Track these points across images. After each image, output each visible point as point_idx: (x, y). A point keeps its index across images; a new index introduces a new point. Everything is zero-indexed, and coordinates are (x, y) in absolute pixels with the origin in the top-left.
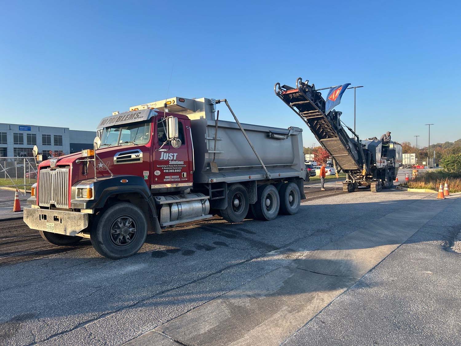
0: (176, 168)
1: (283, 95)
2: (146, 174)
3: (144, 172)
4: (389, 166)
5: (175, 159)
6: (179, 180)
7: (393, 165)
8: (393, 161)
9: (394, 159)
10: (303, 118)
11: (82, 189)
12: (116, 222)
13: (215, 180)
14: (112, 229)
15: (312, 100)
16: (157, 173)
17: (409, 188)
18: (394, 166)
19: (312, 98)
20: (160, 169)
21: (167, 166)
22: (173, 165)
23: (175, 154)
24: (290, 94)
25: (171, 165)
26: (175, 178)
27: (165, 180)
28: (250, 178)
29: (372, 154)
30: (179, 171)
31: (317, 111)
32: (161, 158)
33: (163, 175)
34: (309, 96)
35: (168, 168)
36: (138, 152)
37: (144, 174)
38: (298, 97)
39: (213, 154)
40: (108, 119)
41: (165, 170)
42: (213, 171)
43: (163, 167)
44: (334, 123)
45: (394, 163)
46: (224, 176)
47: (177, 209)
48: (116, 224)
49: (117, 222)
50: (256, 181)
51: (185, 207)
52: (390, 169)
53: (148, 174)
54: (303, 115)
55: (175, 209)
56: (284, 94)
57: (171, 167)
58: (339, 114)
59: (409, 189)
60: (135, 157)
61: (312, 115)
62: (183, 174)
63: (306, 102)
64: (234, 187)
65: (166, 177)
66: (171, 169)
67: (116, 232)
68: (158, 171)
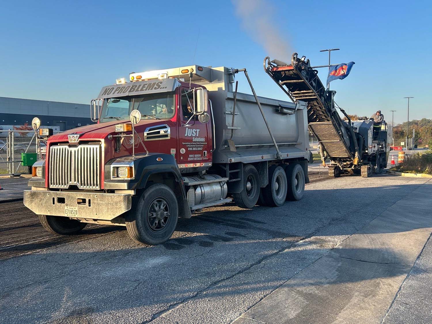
0: (199, 146)
1: (273, 72)
2: (173, 151)
3: (172, 149)
4: (380, 151)
5: (197, 136)
6: (201, 159)
7: (384, 149)
8: (384, 145)
9: (386, 143)
10: (293, 98)
11: (117, 168)
12: (152, 204)
13: (233, 161)
14: (149, 212)
15: (307, 79)
16: (183, 151)
17: (403, 172)
18: (385, 151)
19: (307, 76)
20: (185, 147)
21: (191, 143)
22: (196, 142)
23: (198, 130)
24: (283, 71)
25: (194, 142)
26: (198, 157)
27: (189, 159)
28: (263, 158)
29: (363, 139)
30: (201, 149)
31: (311, 91)
32: (186, 135)
33: (188, 153)
34: (304, 73)
35: (192, 146)
36: (165, 127)
37: (171, 152)
38: (291, 75)
39: (231, 130)
40: (113, 88)
41: (189, 148)
42: (231, 150)
43: (188, 145)
44: (328, 105)
45: (385, 148)
46: (240, 156)
47: (200, 191)
48: (153, 207)
49: (154, 204)
50: (268, 162)
51: (207, 190)
52: (380, 155)
53: (175, 152)
54: (292, 95)
55: (199, 191)
56: (274, 70)
57: (195, 144)
58: (333, 94)
59: (403, 174)
60: (164, 133)
61: (303, 96)
62: (205, 152)
63: (300, 81)
64: (248, 168)
65: (190, 156)
66: (194, 147)
67: (153, 215)
68: (183, 149)
